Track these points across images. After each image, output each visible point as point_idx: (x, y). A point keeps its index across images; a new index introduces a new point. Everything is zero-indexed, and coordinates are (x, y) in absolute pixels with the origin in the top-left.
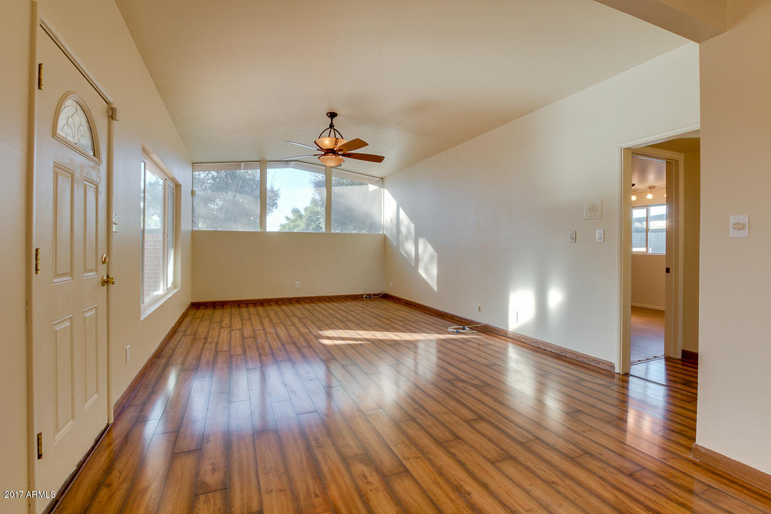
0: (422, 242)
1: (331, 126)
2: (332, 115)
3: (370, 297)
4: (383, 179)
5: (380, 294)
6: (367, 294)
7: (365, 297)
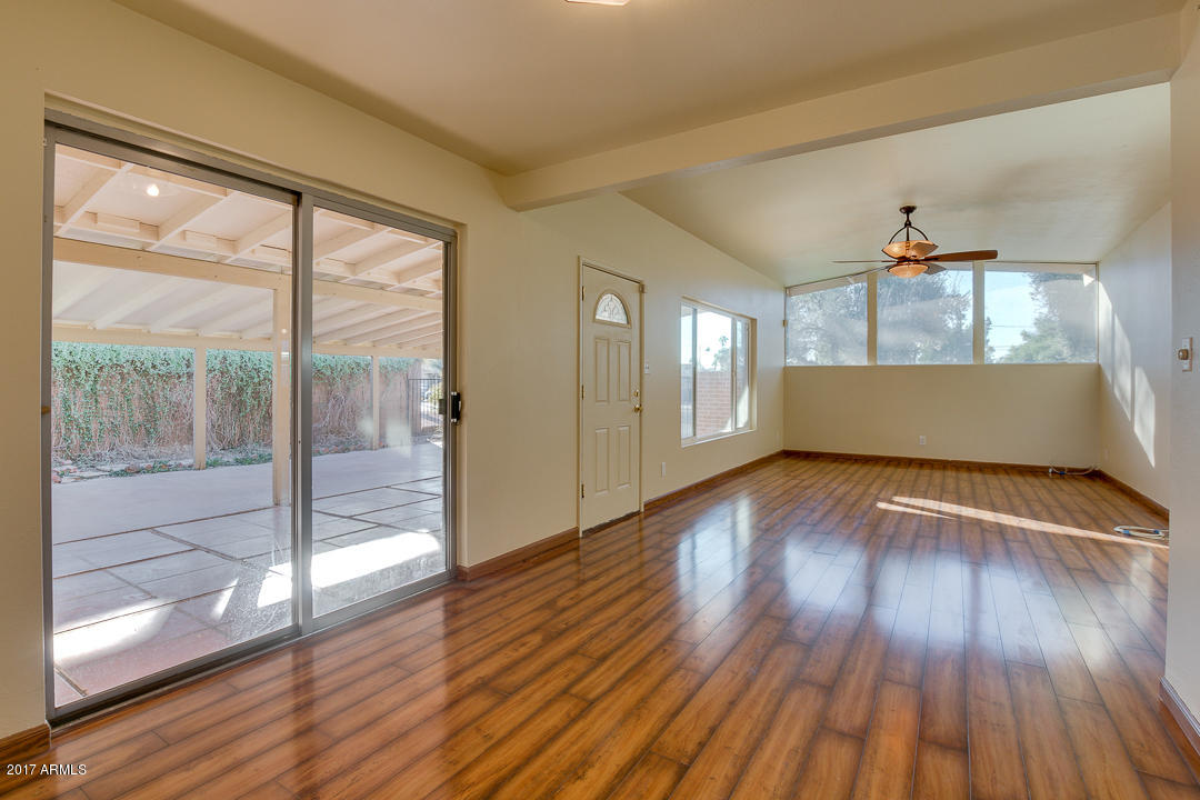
0: (1138, 372)
1: (908, 224)
2: (909, 210)
3: (1061, 473)
4: (1096, 264)
5: (1085, 470)
6: (1056, 468)
7: (1053, 472)
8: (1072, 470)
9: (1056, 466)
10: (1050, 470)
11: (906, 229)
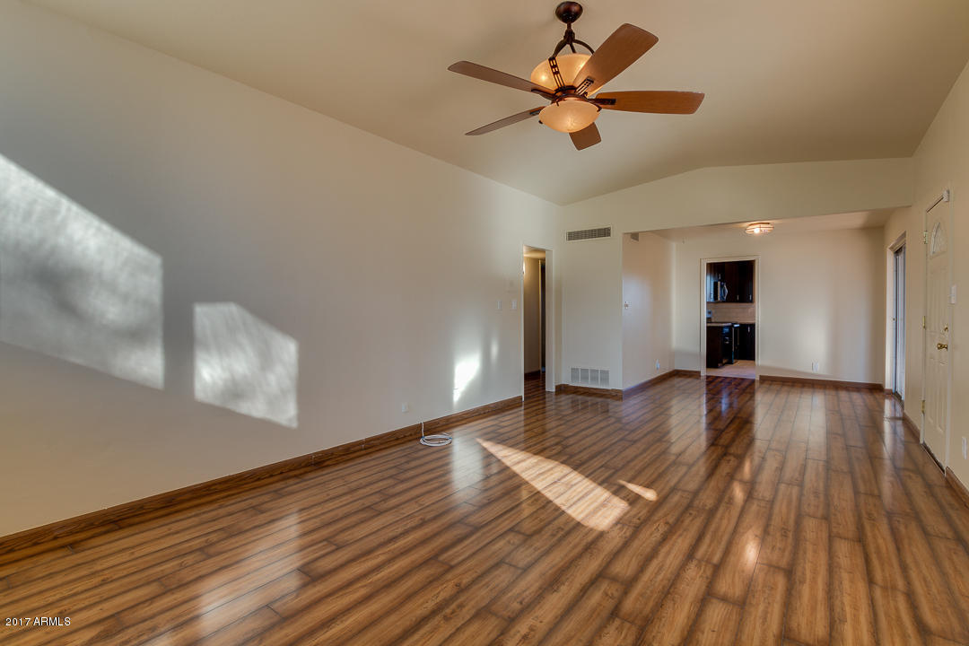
1: (569, 38)
11: (568, 46)
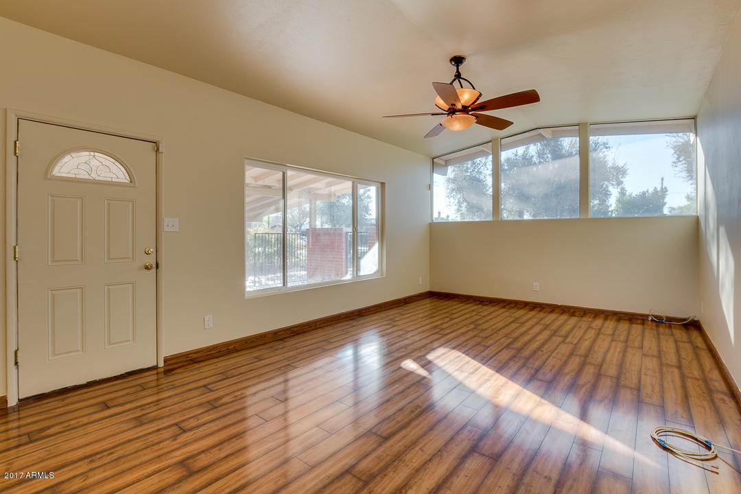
1: (458, 76)
2: (458, 60)
3: (659, 321)
4: (694, 118)
5: (685, 320)
6: (656, 317)
7: (652, 320)
8: (670, 319)
9: (655, 314)
10: (650, 319)
11: (457, 81)
